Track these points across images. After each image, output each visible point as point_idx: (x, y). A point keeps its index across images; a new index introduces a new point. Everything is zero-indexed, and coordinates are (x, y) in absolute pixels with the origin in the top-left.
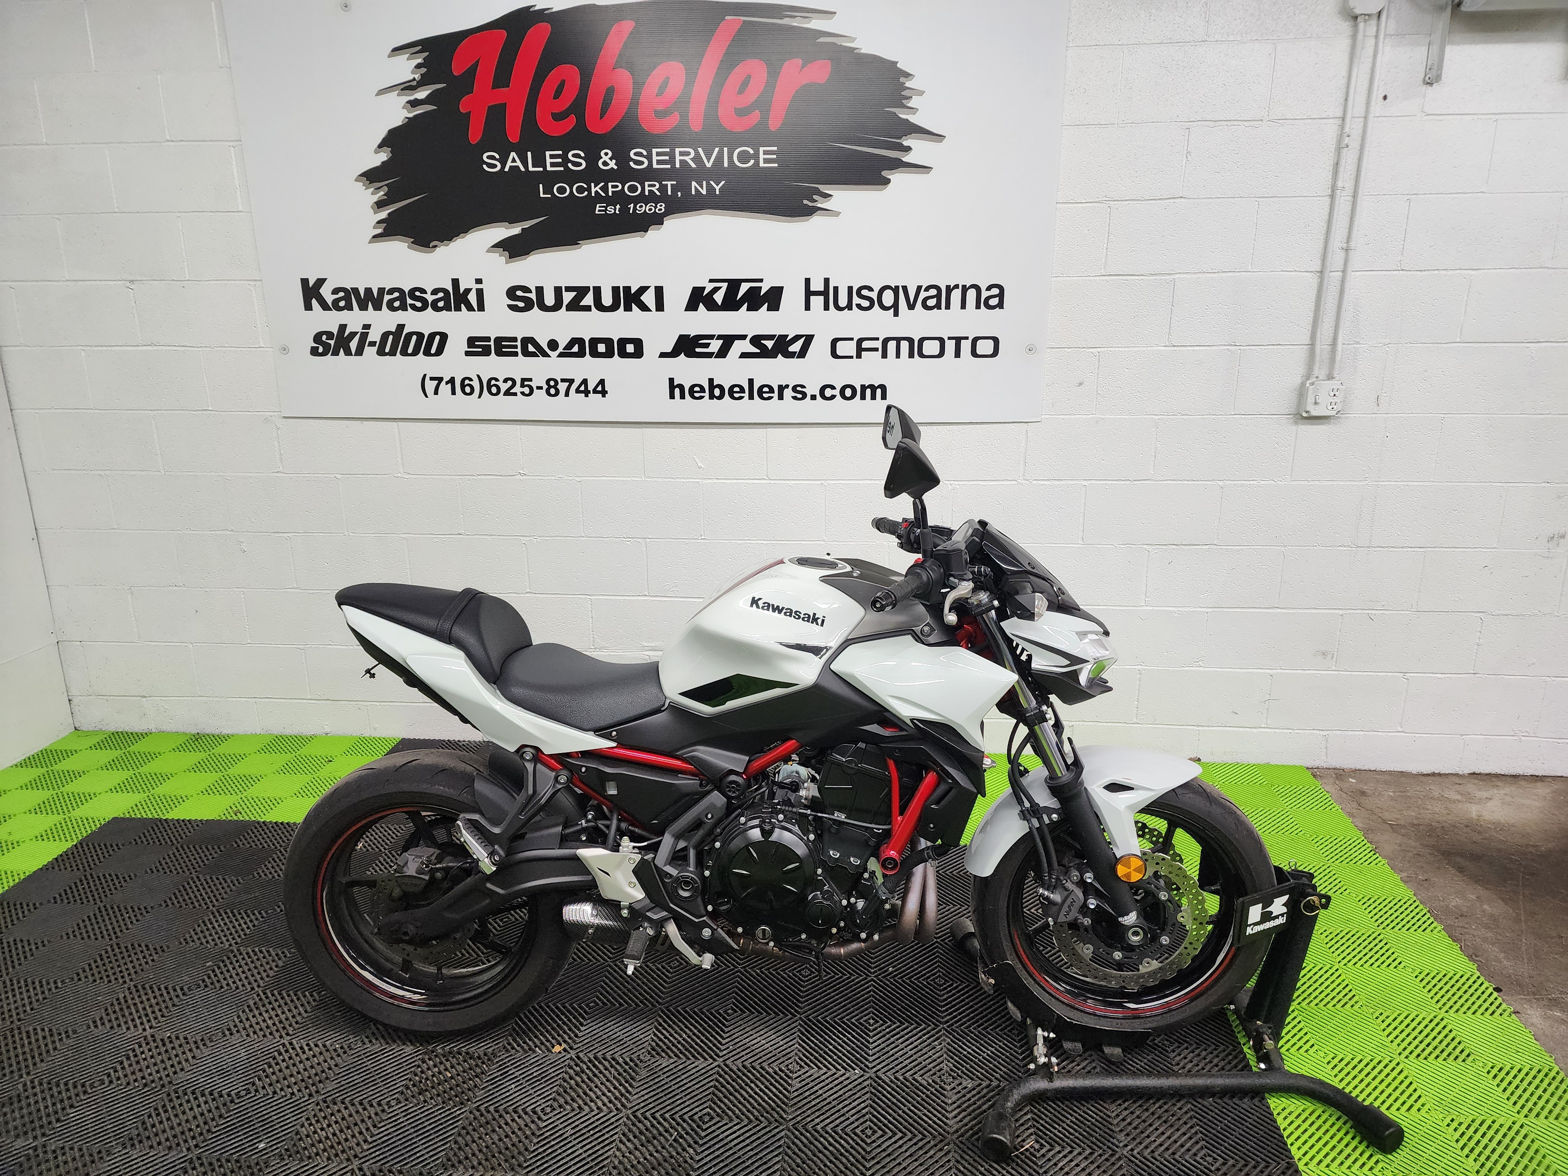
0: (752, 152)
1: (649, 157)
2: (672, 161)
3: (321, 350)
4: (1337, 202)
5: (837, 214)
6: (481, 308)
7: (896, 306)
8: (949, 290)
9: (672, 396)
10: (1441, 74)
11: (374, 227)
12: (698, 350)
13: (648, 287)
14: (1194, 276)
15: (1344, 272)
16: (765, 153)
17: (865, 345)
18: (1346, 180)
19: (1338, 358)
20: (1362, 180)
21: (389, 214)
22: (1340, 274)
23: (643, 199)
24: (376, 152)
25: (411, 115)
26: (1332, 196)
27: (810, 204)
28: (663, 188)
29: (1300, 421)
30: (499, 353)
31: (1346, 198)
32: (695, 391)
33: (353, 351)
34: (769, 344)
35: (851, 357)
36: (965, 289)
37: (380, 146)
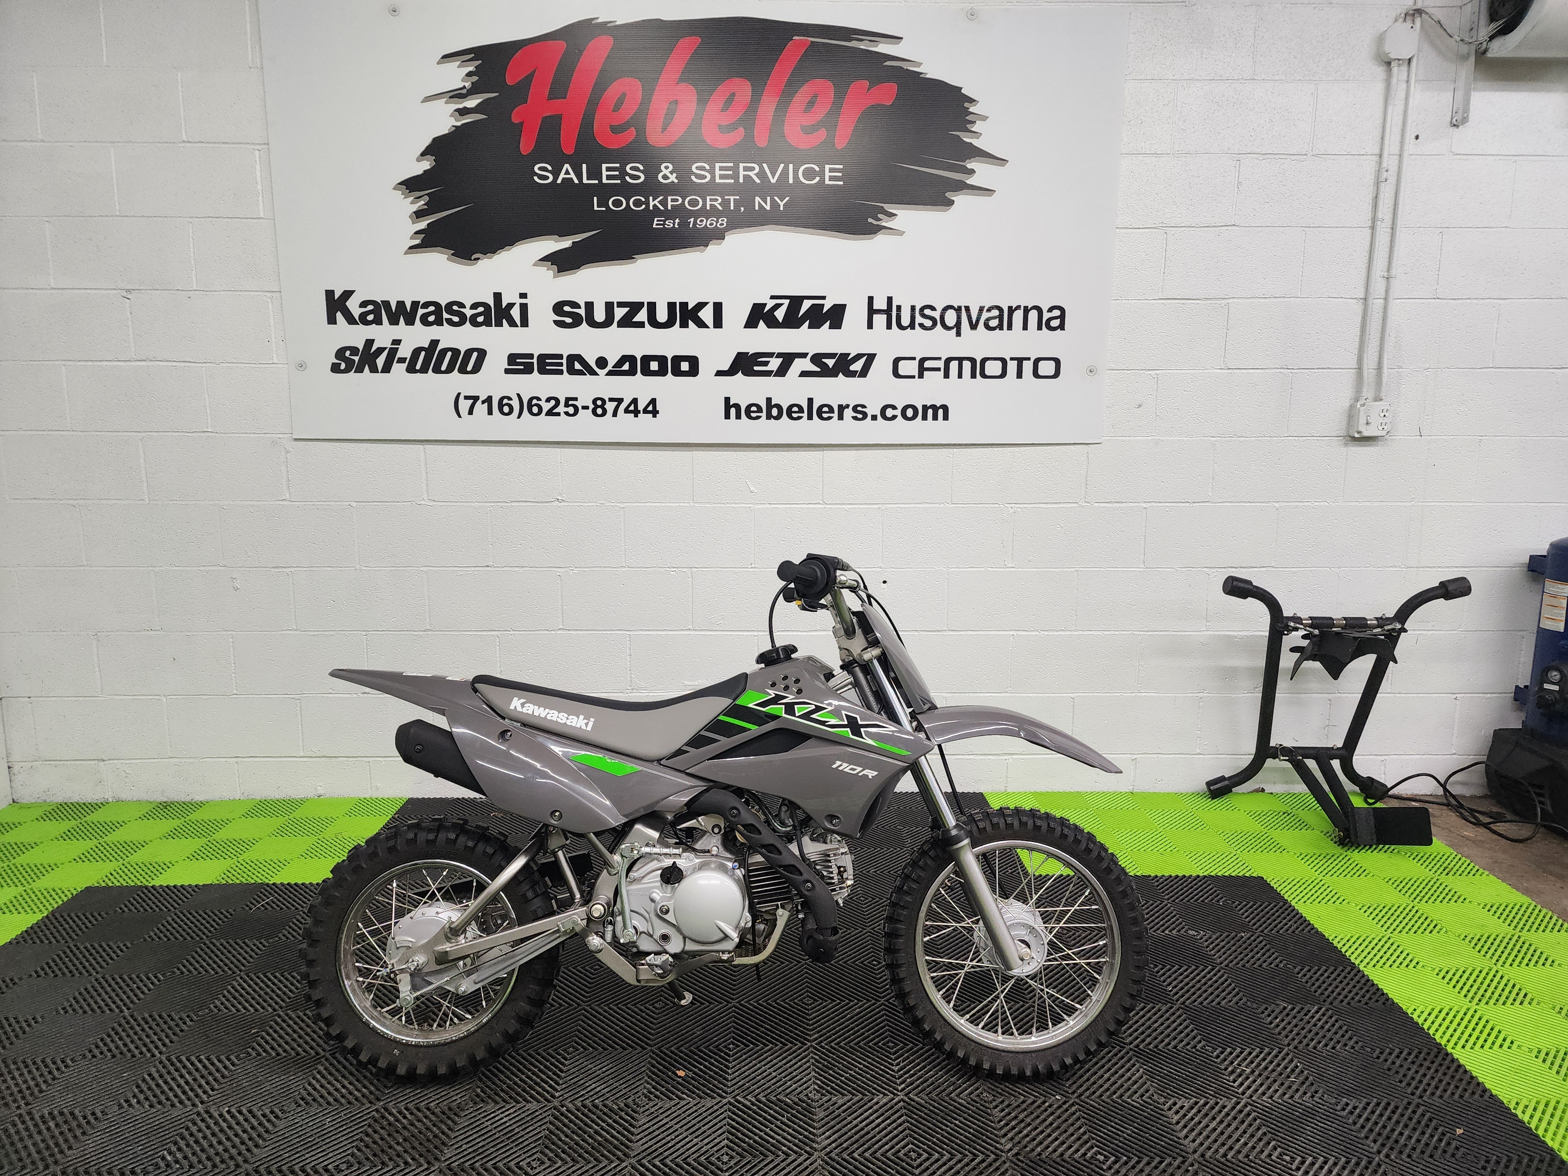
0: (817, 169)
1: (712, 172)
2: (736, 176)
3: (343, 366)
4: (1378, 234)
5: (901, 233)
6: (525, 323)
7: (958, 325)
8: (1011, 310)
9: (727, 416)
10: (1468, 115)
11: (411, 238)
12: (756, 368)
13: (707, 303)
14: (1248, 301)
15: (1386, 299)
16: (831, 170)
17: (927, 364)
18: (1385, 212)
19: (1385, 380)
20: (1400, 212)
21: (428, 224)
22: (1382, 301)
23: (704, 213)
24: (418, 160)
25: (459, 124)
26: (1373, 228)
27: (875, 223)
28: (725, 203)
29: (1350, 443)
30: (543, 371)
31: (1385, 230)
32: (751, 412)
33: (380, 368)
34: (830, 362)
35: (913, 377)
36: (1026, 310)
37: (423, 154)
